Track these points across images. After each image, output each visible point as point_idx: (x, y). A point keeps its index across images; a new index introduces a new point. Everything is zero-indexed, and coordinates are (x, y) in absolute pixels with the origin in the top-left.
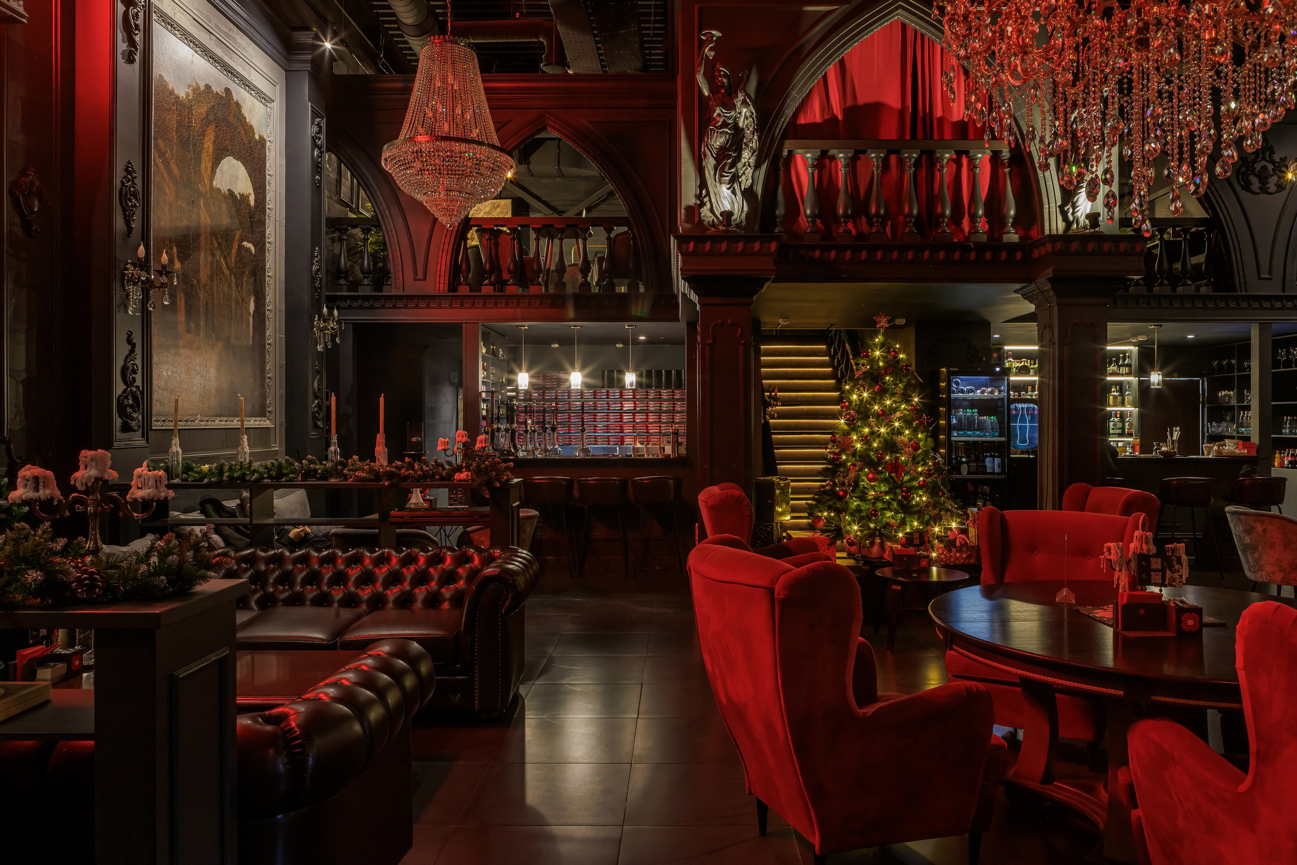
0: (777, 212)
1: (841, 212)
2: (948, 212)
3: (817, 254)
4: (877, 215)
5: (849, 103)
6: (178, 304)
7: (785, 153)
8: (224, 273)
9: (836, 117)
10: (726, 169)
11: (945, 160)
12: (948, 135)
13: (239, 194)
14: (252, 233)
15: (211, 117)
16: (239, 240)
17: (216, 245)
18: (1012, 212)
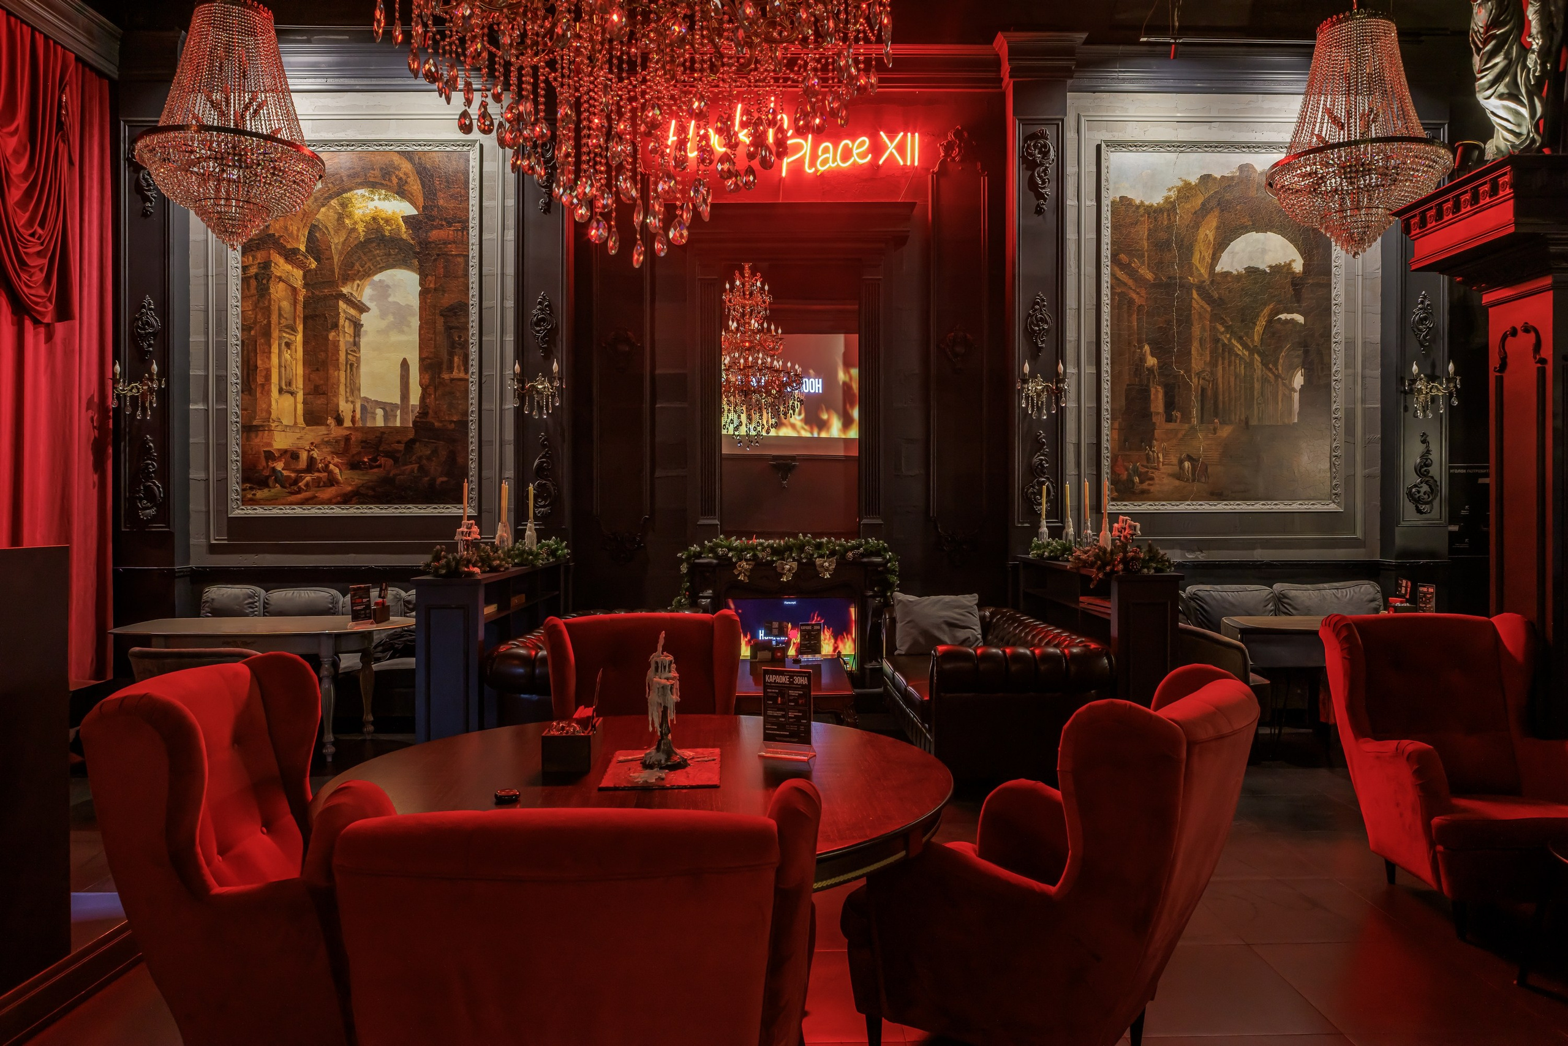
6: (1152, 397)
8: (1237, 355)
13: (1270, 267)
14: (1298, 301)
15: (1214, 203)
16: (1269, 315)
17: (1222, 329)
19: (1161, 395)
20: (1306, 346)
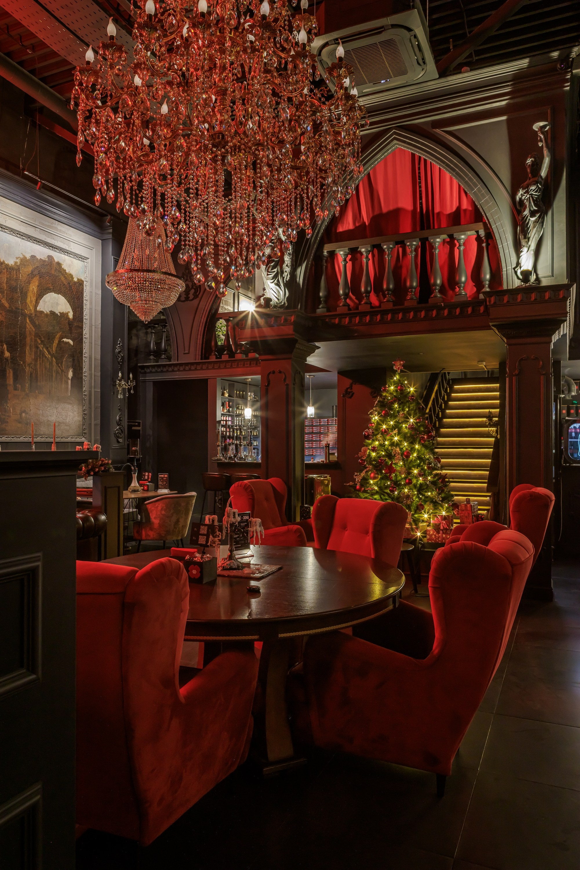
0: (321, 294)
1: (363, 290)
2: (438, 282)
3: (337, 321)
4: (388, 289)
5: (377, 212)
6: (7, 375)
7: (325, 253)
8: (46, 357)
9: (365, 223)
10: (270, 270)
11: (437, 244)
12: (444, 224)
13: (60, 313)
14: (71, 333)
15: (36, 272)
16: (59, 338)
17: (40, 342)
18: (488, 277)
19: (11, 374)
20: (73, 357)
